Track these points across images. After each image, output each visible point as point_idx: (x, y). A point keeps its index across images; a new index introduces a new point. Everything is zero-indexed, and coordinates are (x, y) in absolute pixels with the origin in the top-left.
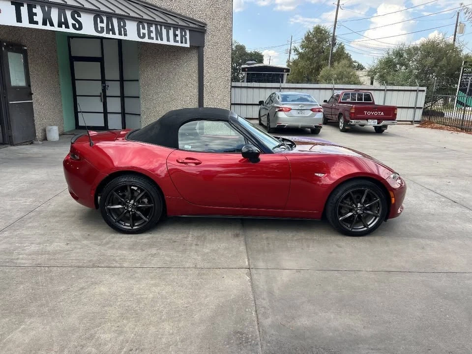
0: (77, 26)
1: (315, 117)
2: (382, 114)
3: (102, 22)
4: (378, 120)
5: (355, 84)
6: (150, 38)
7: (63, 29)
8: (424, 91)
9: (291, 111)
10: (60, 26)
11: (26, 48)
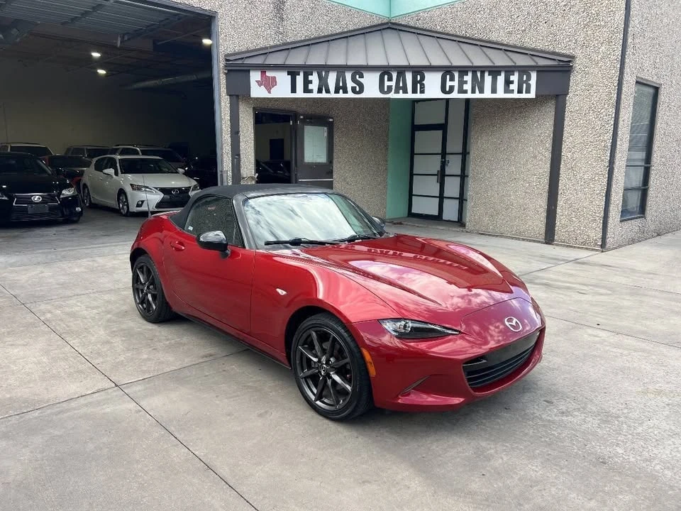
0: (358, 89)
3: (390, 79)
6: (462, 91)
7: (341, 95)
10: (337, 91)
11: (331, 120)
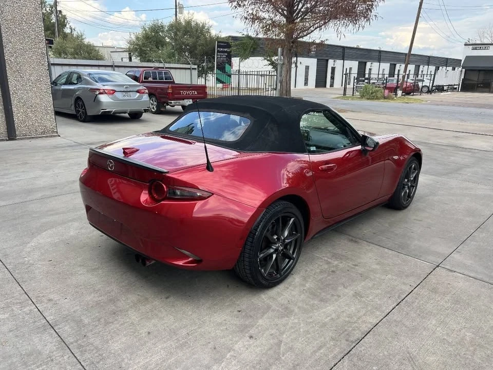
1: (142, 100)
2: (196, 93)
4: (192, 99)
5: (97, 59)
8: (195, 69)
9: (116, 93)
